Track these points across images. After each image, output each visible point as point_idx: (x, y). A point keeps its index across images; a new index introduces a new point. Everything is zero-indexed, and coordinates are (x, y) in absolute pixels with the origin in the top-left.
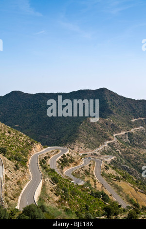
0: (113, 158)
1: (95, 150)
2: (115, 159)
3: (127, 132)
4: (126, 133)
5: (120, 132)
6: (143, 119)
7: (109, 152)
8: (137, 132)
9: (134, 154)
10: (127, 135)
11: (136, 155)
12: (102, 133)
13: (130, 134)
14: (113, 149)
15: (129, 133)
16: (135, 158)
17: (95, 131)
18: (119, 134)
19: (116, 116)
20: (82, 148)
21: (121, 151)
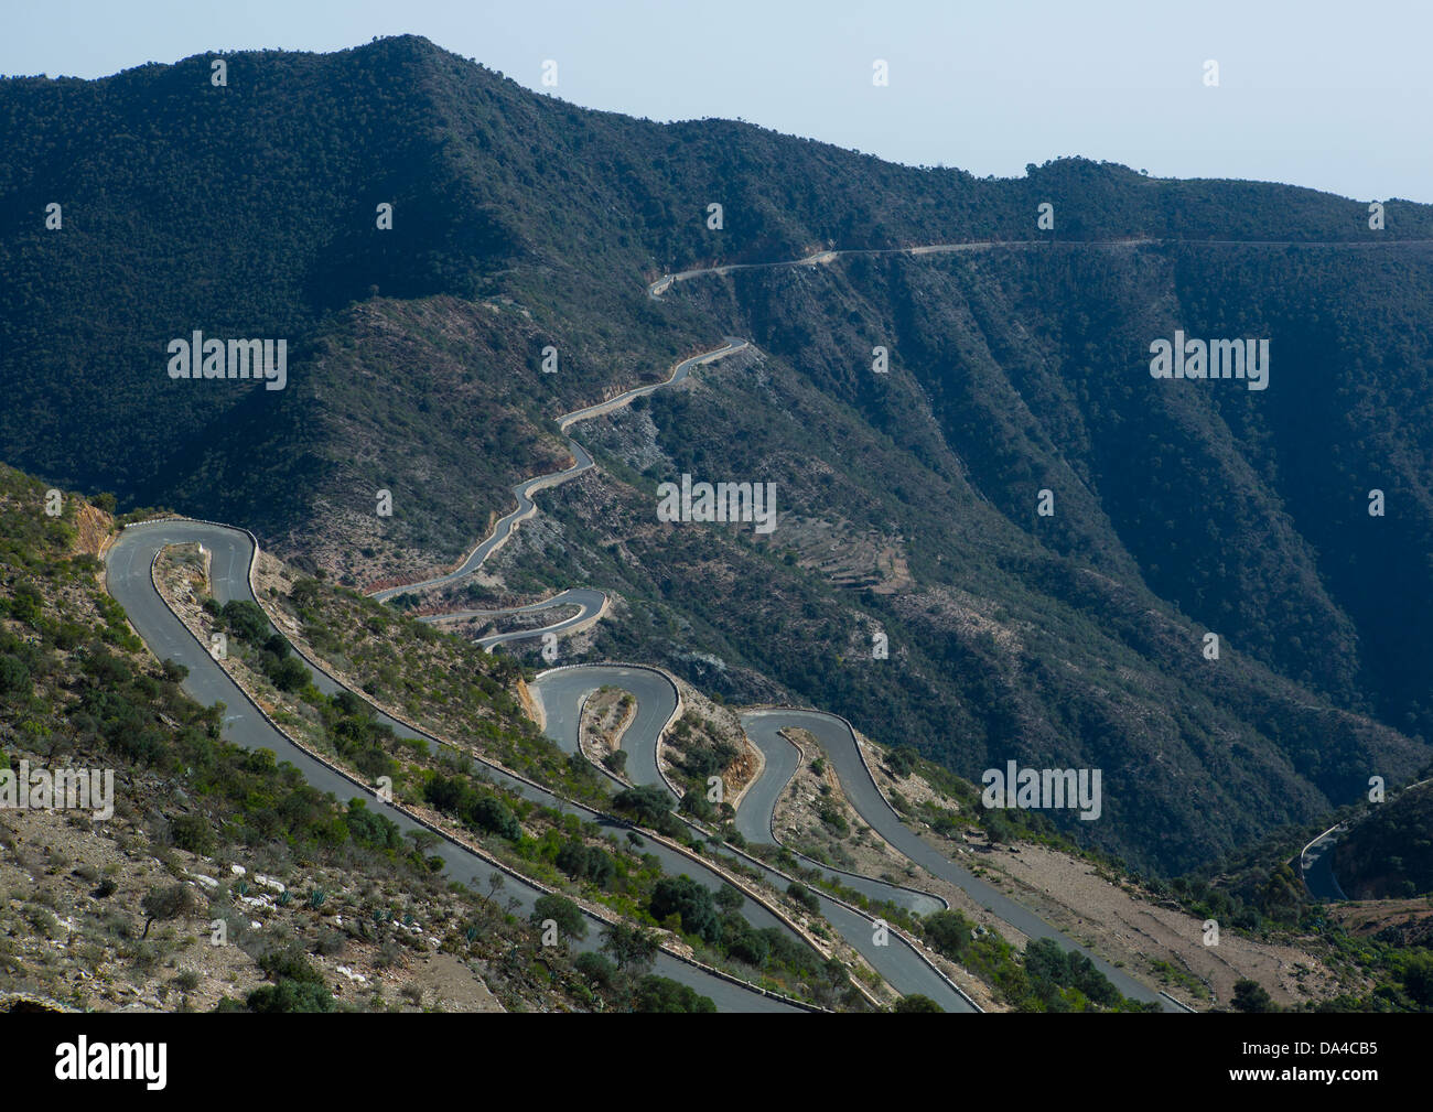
0: (605, 610)
1: (464, 562)
2: (617, 611)
3: (646, 391)
4: (637, 404)
5: (596, 399)
6: (721, 271)
7: (563, 561)
8: (710, 382)
9: (730, 556)
10: (645, 416)
11: (744, 568)
12: (482, 417)
13: (668, 408)
14: (581, 538)
15: (657, 398)
16: (738, 590)
17: (424, 408)
18: (591, 413)
19: (544, 271)
20: (368, 553)
21: (632, 544)
